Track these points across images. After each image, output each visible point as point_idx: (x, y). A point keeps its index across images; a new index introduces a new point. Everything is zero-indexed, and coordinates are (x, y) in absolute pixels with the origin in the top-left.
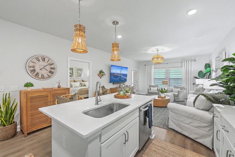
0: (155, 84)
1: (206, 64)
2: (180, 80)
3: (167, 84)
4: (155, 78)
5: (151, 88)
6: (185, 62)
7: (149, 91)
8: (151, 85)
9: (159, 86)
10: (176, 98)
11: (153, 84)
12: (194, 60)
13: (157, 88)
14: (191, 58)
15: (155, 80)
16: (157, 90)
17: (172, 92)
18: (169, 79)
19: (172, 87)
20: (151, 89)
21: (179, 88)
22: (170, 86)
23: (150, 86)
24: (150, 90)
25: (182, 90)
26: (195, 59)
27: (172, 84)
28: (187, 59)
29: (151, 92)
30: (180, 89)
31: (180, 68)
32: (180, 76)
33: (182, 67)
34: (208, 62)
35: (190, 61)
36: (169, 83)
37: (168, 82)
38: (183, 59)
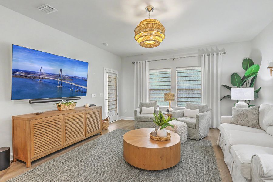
0: (152, 99)
1: (245, 60)
2: (196, 92)
3: (172, 100)
4: (152, 88)
5: (143, 108)
6: (207, 55)
7: (139, 115)
8: (144, 102)
9: (158, 103)
10: (192, 130)
11: (148, 101)
12: (222, 52)
13: (154, 107)
14: (217, 48)
15: (152, 92)
16: (154, 112)
17: (183, 116)
18: (177, 89)
19: (182, 107)
20: (143, 112)
21: (196, 108)
22: (179, 103)
23: (142, 105)
24: (140, 113)
25: (204, 112)
26: (224, 49)
27: (183, 100)
28: (210, 50)
29: (141, 118)
30: (198, 110)
31: (197, 68)
32: (196, 83)
33: (200, 66)
34: (247, 57)
35: (215, 54)
36: (178, 97)
37: (176, 96)
38: (203, 50)
